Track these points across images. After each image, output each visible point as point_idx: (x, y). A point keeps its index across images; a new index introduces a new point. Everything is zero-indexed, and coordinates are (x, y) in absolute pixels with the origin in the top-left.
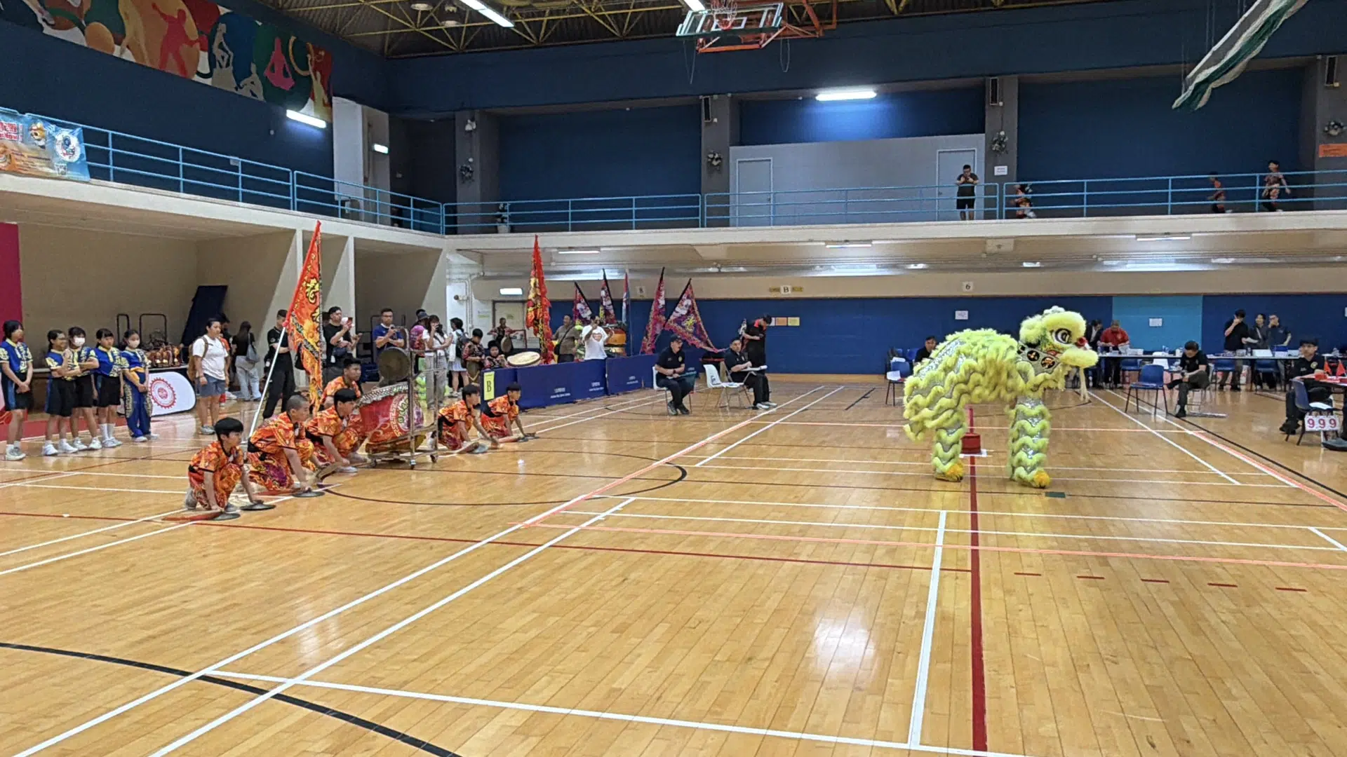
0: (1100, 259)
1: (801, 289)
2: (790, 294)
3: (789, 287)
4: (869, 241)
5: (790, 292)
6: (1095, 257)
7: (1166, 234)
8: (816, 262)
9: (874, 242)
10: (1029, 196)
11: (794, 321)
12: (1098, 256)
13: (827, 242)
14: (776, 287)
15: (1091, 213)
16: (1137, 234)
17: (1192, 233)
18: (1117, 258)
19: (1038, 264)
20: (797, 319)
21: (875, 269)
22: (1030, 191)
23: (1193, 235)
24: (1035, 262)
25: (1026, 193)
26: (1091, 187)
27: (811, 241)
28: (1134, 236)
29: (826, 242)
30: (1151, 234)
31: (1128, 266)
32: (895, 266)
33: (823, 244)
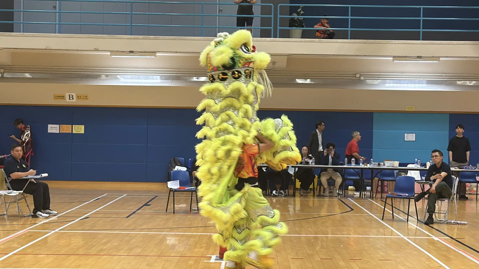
0: (362, 78)
1: (86, 98)
2: (74, 102)
3: (74, 95)
4: (153, 53)
5: (75, 100)
6: (358, 76)
7: (418, 57)
8: (101, 71)
9: (157, 54)
10: (301, 17)
11: (79, 129)
12: (361, 75)
13: (113, 52)
14: (60, 94)
15: (355, 36)
16: (394, 57)
17: (440, 57)
18: (377, 77)
19: (308, 81)
20: (83, 127)
21: (159, 81)
22: (302, 12)
23: (441, 59)
24: (306, 79)
25: (298, 14)
26: (355, 12)
27: (96, 50)
28: (392, 58)
29: (111, 51)
30: (406, 57)
31: (387, 85)
32: (177, 78)
33: (109, 53)
